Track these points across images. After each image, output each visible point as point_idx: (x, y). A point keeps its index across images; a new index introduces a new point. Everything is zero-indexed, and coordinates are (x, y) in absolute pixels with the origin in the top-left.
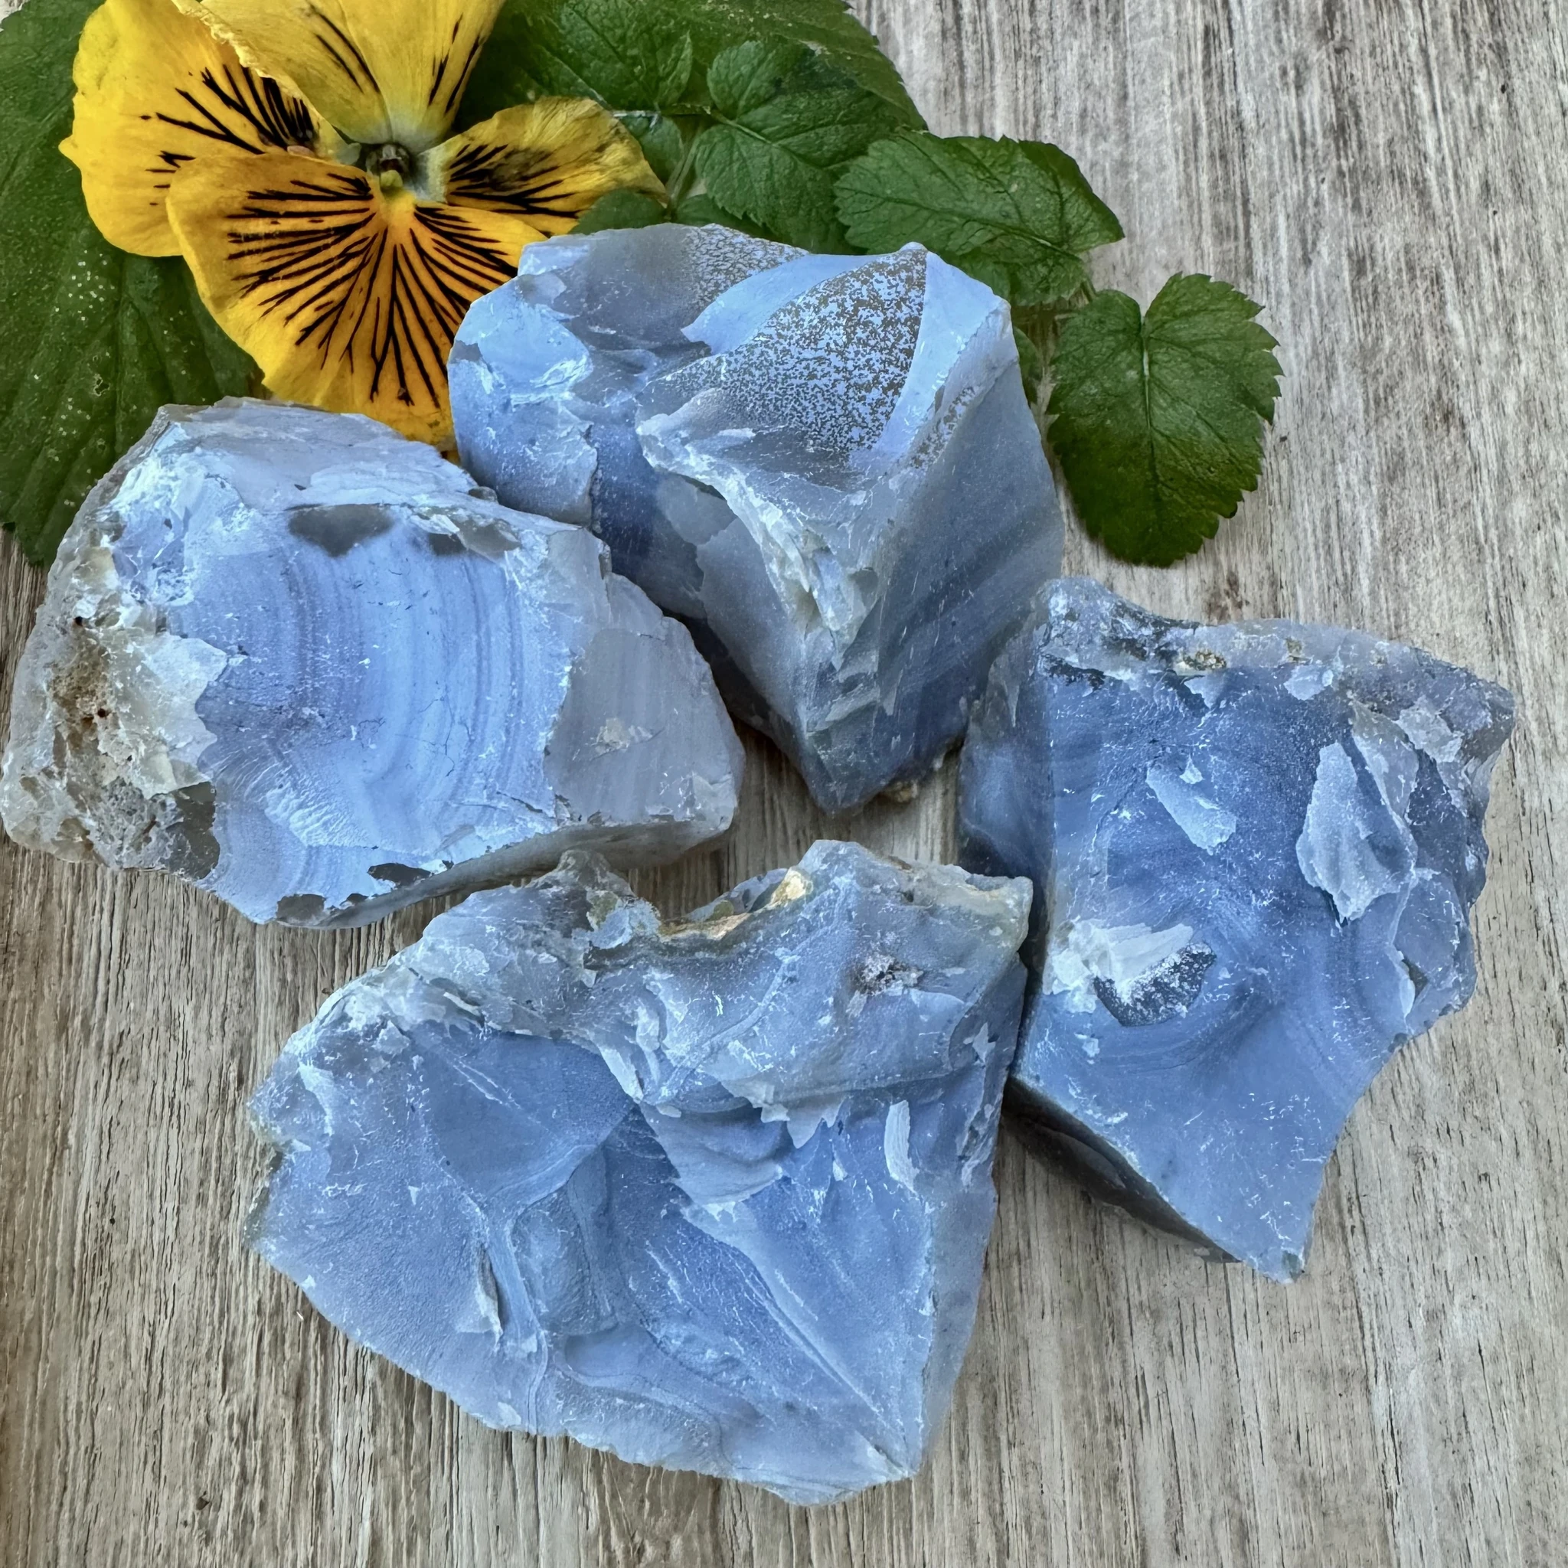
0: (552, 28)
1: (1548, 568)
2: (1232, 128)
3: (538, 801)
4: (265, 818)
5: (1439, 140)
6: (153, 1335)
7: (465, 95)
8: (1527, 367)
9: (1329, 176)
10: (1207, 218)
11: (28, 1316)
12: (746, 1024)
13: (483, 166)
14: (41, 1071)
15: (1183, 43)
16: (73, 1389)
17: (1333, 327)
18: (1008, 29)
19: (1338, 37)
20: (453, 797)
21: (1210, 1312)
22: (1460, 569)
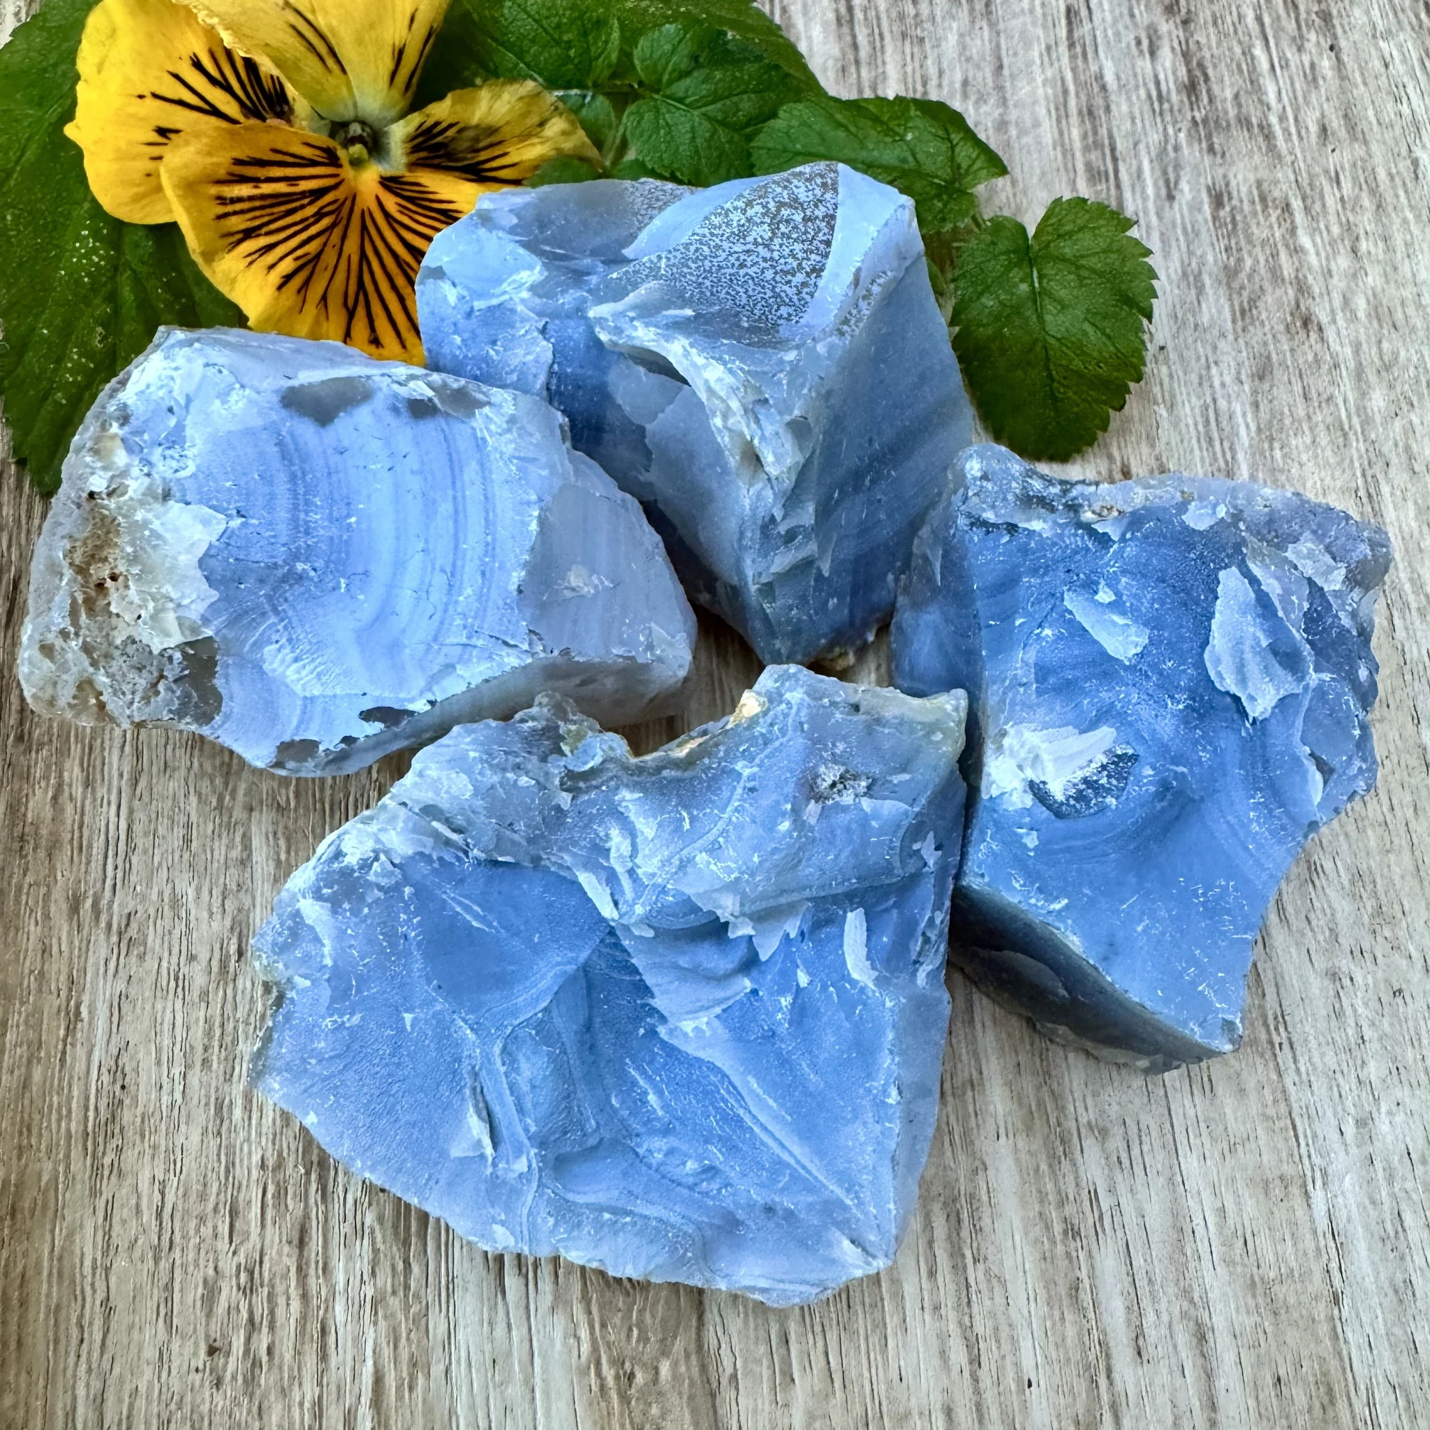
0: (496, 21)
1: (1407, 448)
2: (1096, 89)
3: (513, 637)
4: (262, 672)
5: (1279, 93)
6: (163, 1194)
7: (421, 79)
8: (1373, 279)
9: (1185, 125)
10: (1080, 166)
11: (45, 1178)
12: (711, 837)
13: (439, 139)
14: (55, 950)
15: (1048, 22)
16: (88, 1245)
17: (1199, 253)
18: (894, 15)
19: (1184, 11)
20: (435, 639)
21: (1154, 1127)
22: (1328, 453)
